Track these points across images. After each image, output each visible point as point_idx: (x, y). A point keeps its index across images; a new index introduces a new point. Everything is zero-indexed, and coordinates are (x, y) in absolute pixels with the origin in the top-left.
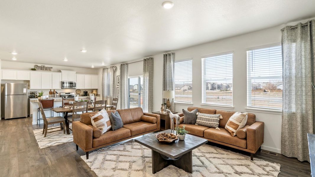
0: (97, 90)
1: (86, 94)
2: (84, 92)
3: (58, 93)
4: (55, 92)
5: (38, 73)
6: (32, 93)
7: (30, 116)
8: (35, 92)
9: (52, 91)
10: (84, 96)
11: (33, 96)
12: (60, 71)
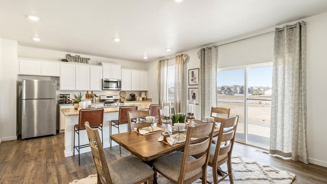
0: (146, 92)
1: (133, 98)
2: (130, 95)
3: (97, 97)
4: (93, 95)
5: (71, 65)
6: (62, 96)
7: (60, 132)
8: (66, 95)
9: (90, 93)
10: (131, 100)
11: (63, 100)
12: (100, 64)
